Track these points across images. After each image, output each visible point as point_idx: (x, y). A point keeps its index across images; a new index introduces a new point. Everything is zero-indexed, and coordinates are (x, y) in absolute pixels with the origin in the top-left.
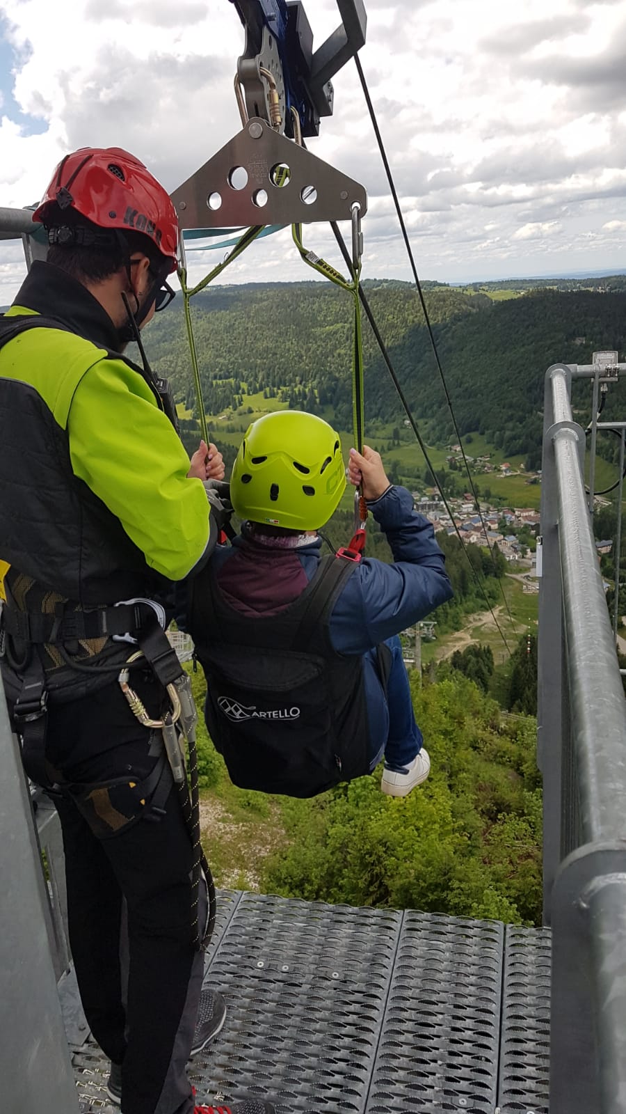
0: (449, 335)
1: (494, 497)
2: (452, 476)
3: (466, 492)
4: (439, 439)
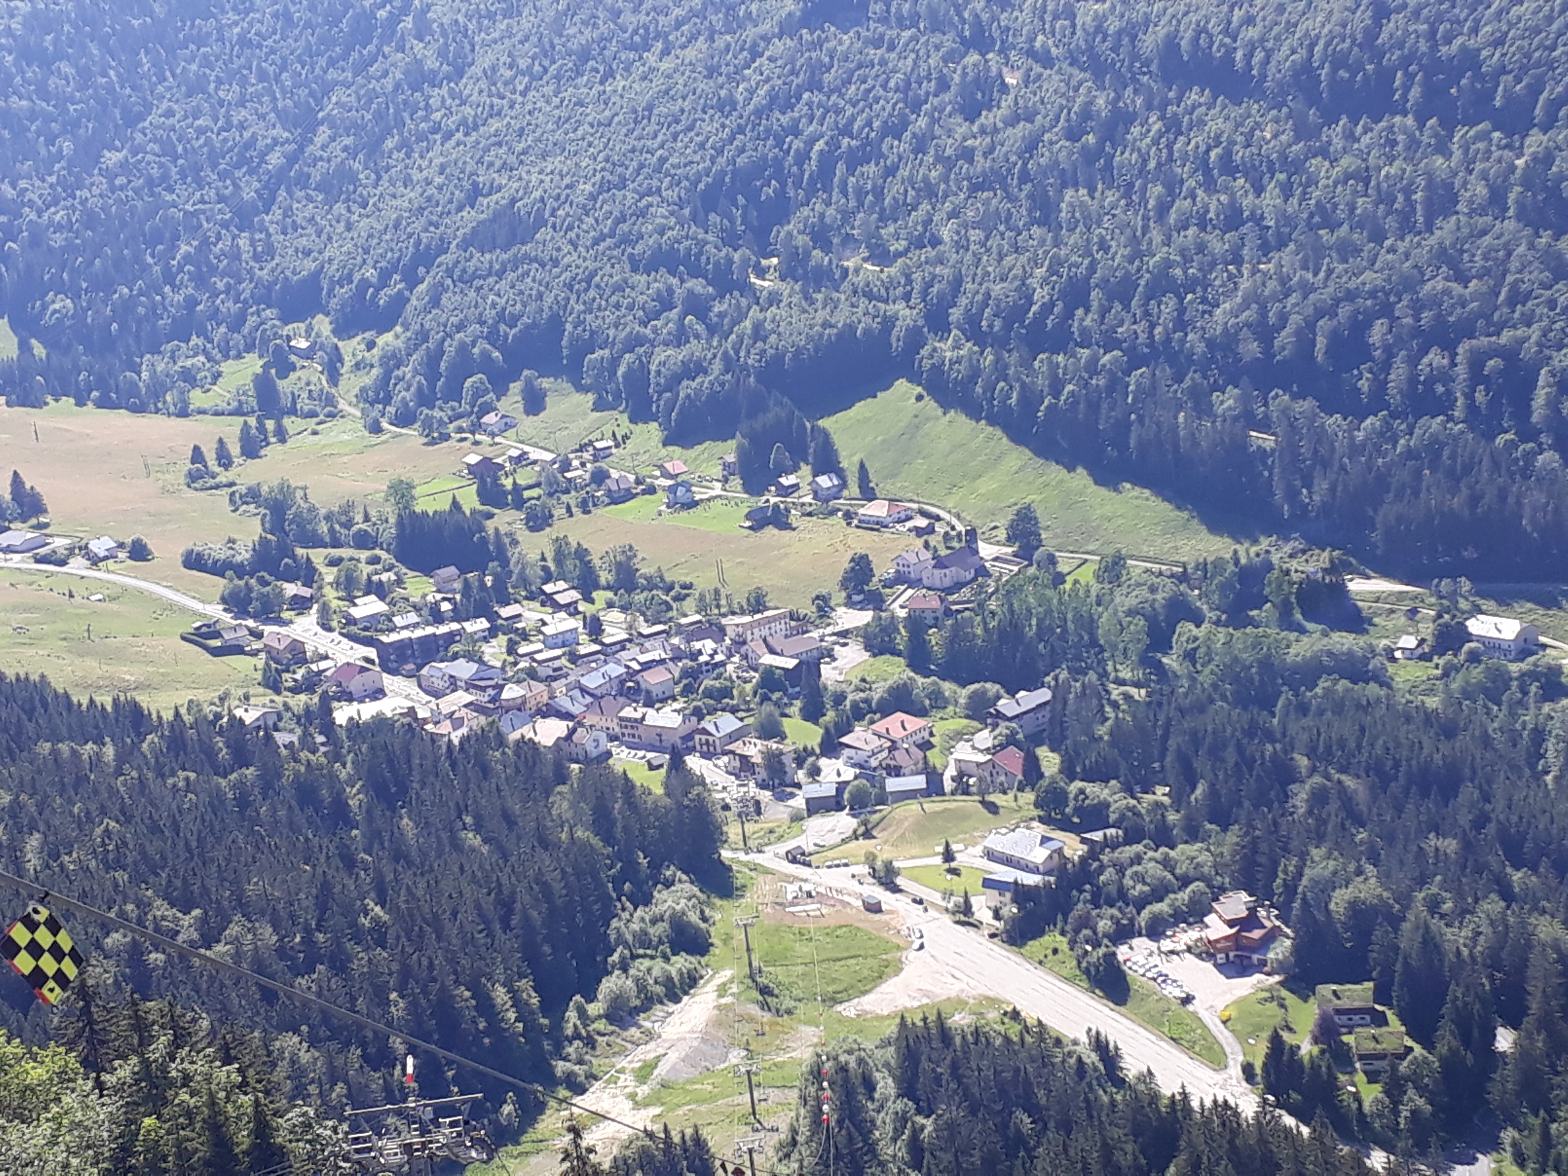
0: (408, 23)
1: (651, 586)
2: (490, 525)
3: (548, 578)
4: (426, 399)
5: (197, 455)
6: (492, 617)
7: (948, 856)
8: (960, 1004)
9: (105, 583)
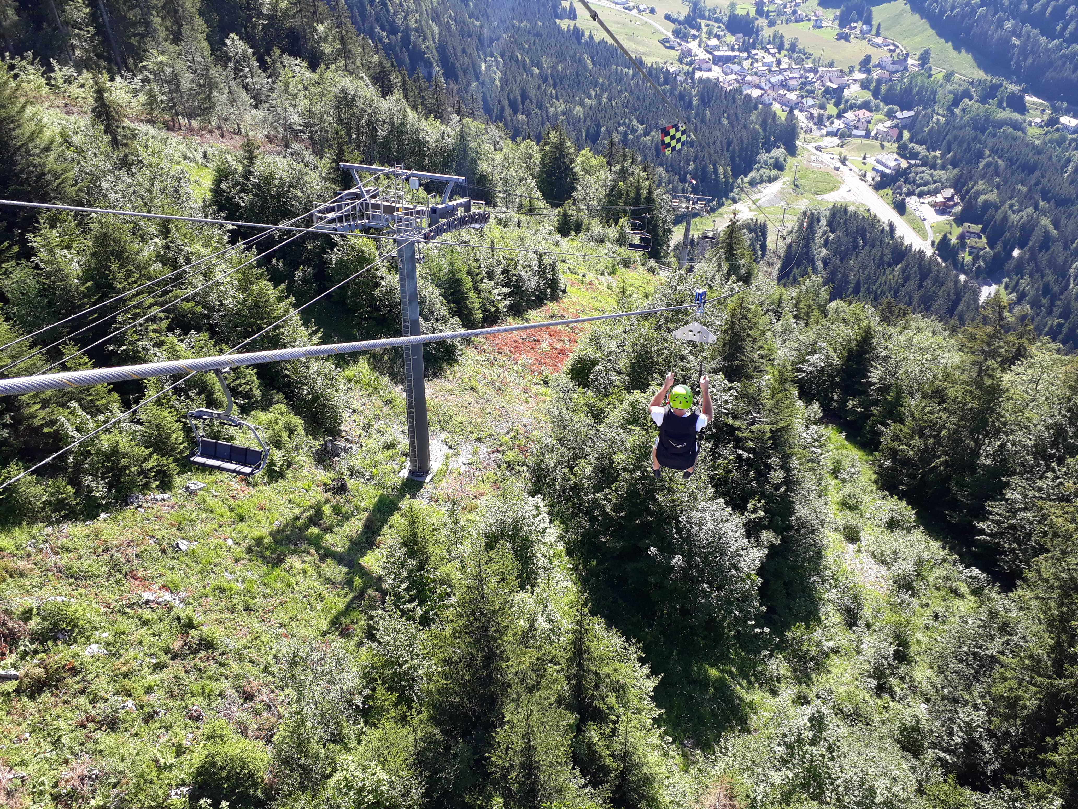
1: (800, 52)
2: (756, 22)
3: (769, 43)
6: (749, 53)
7: (864, 158)
8: (853, 204)
9: (641, 19)
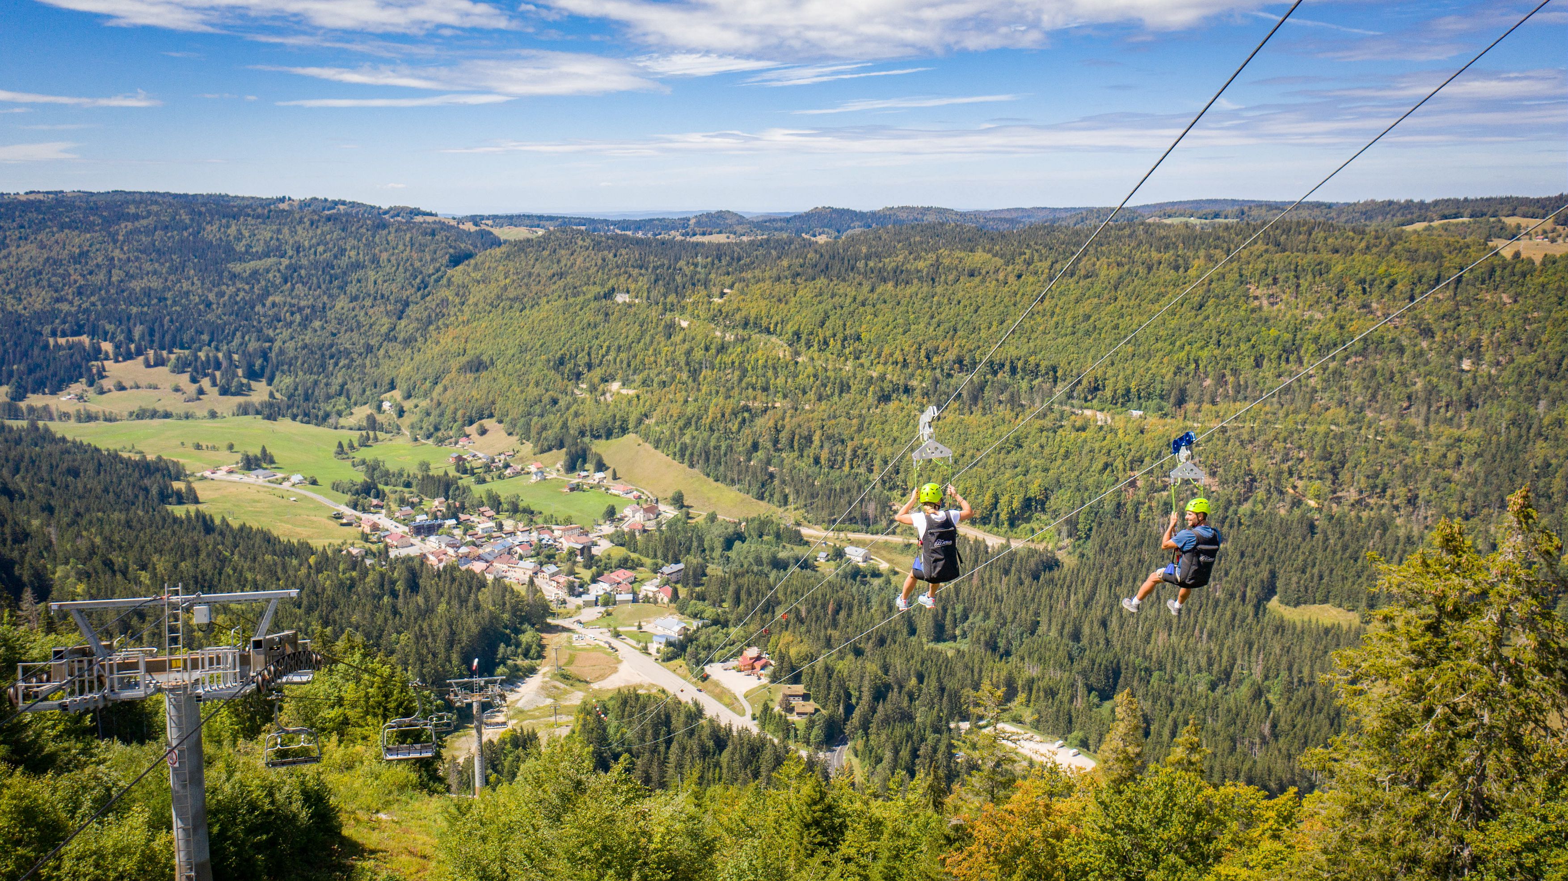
1: (525, 511)
2: (461, 481)
3: (482, 505)
4: (437, 428)
5: (340, 445)
6: (457, 519)
7: (640, 627)
8: (641, 686)
9: (296, 494)
